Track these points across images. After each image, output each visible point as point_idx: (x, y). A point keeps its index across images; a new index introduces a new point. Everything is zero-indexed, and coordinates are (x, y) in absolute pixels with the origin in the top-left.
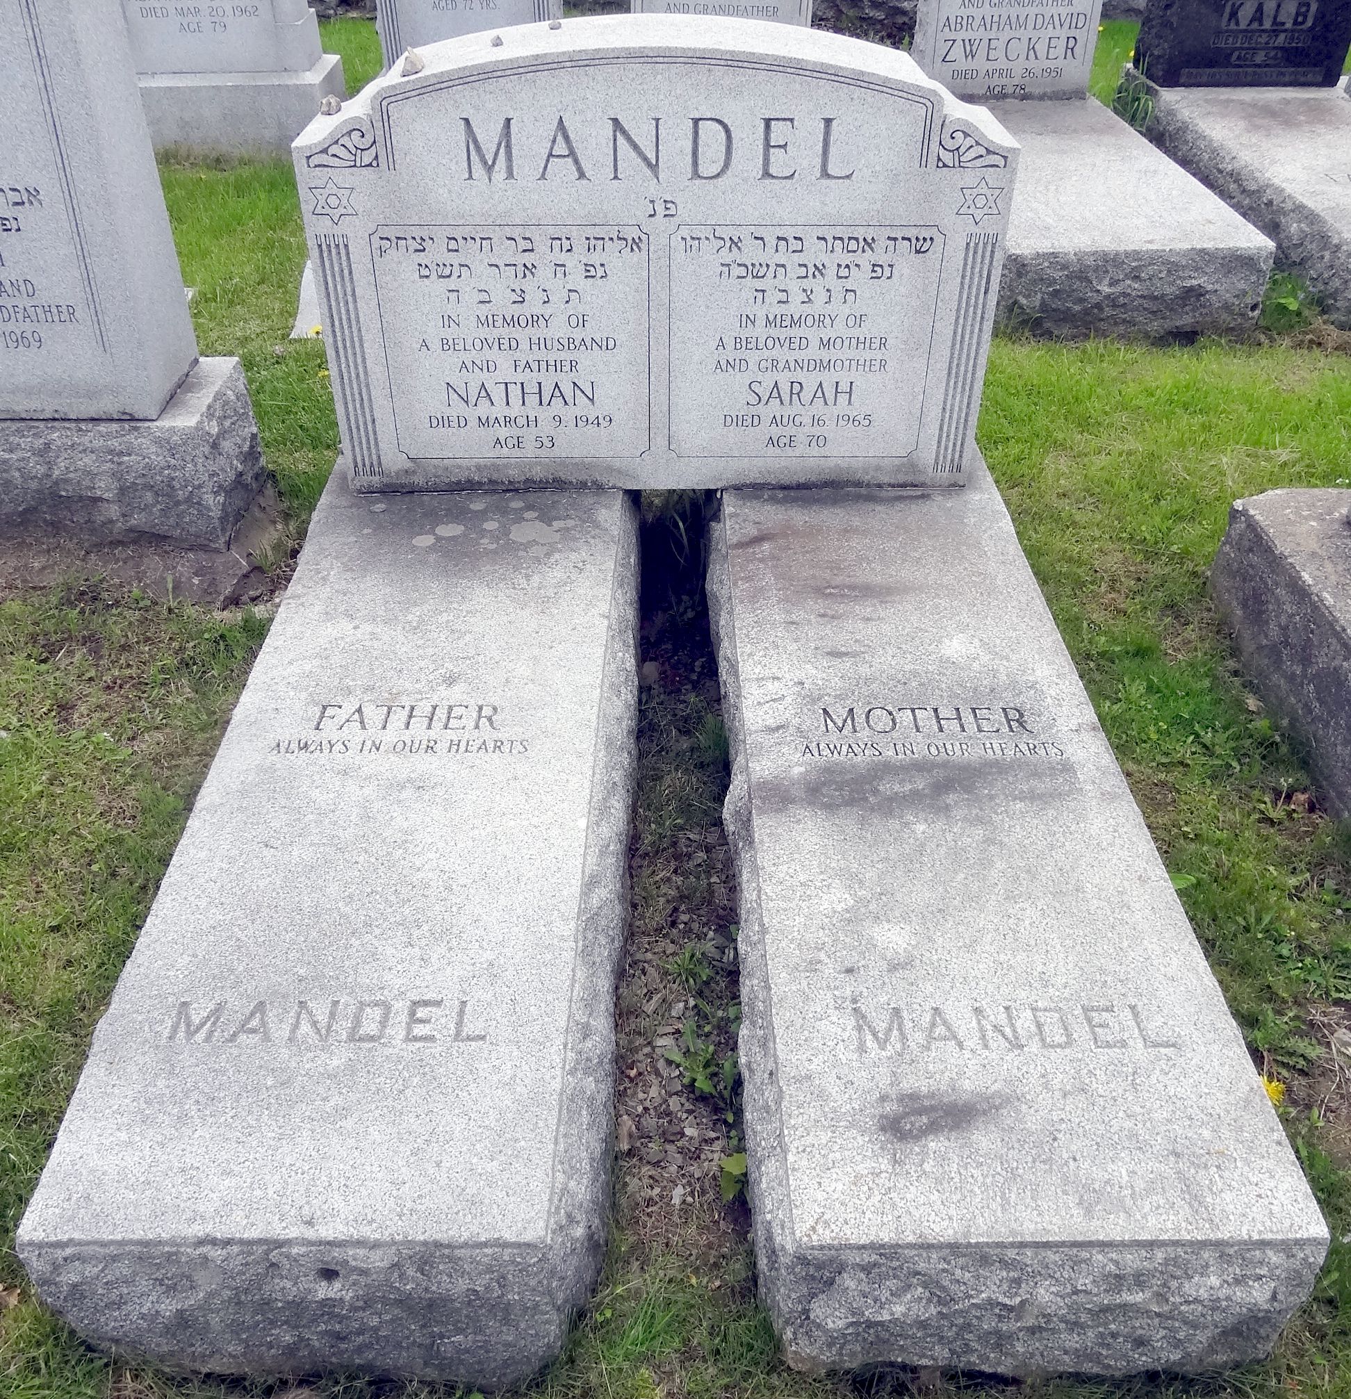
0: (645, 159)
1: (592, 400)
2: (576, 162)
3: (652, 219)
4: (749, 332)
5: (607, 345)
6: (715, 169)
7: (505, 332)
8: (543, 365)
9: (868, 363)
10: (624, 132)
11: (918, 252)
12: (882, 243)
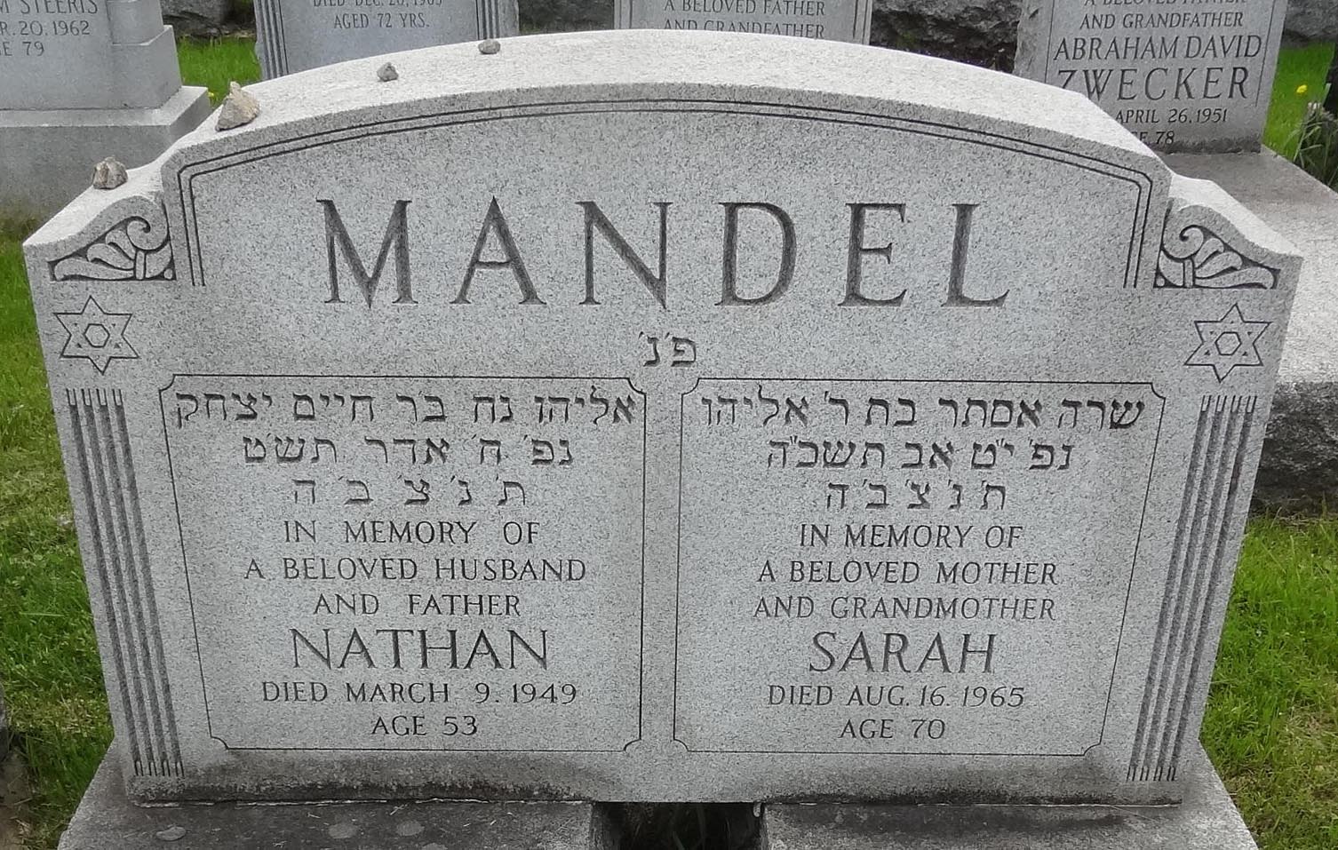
0: (642, 270)
1: (543, 660)
2: (521, 273)
3: (653, 368)
4: (818, 552)
5: (567, 572)
6: (764, 287)
7: (394, 549)
8: (460, 603)
9: (1021, 605)
10: (606, 227)
11: (1115, 425)
12: (1053, 410)
